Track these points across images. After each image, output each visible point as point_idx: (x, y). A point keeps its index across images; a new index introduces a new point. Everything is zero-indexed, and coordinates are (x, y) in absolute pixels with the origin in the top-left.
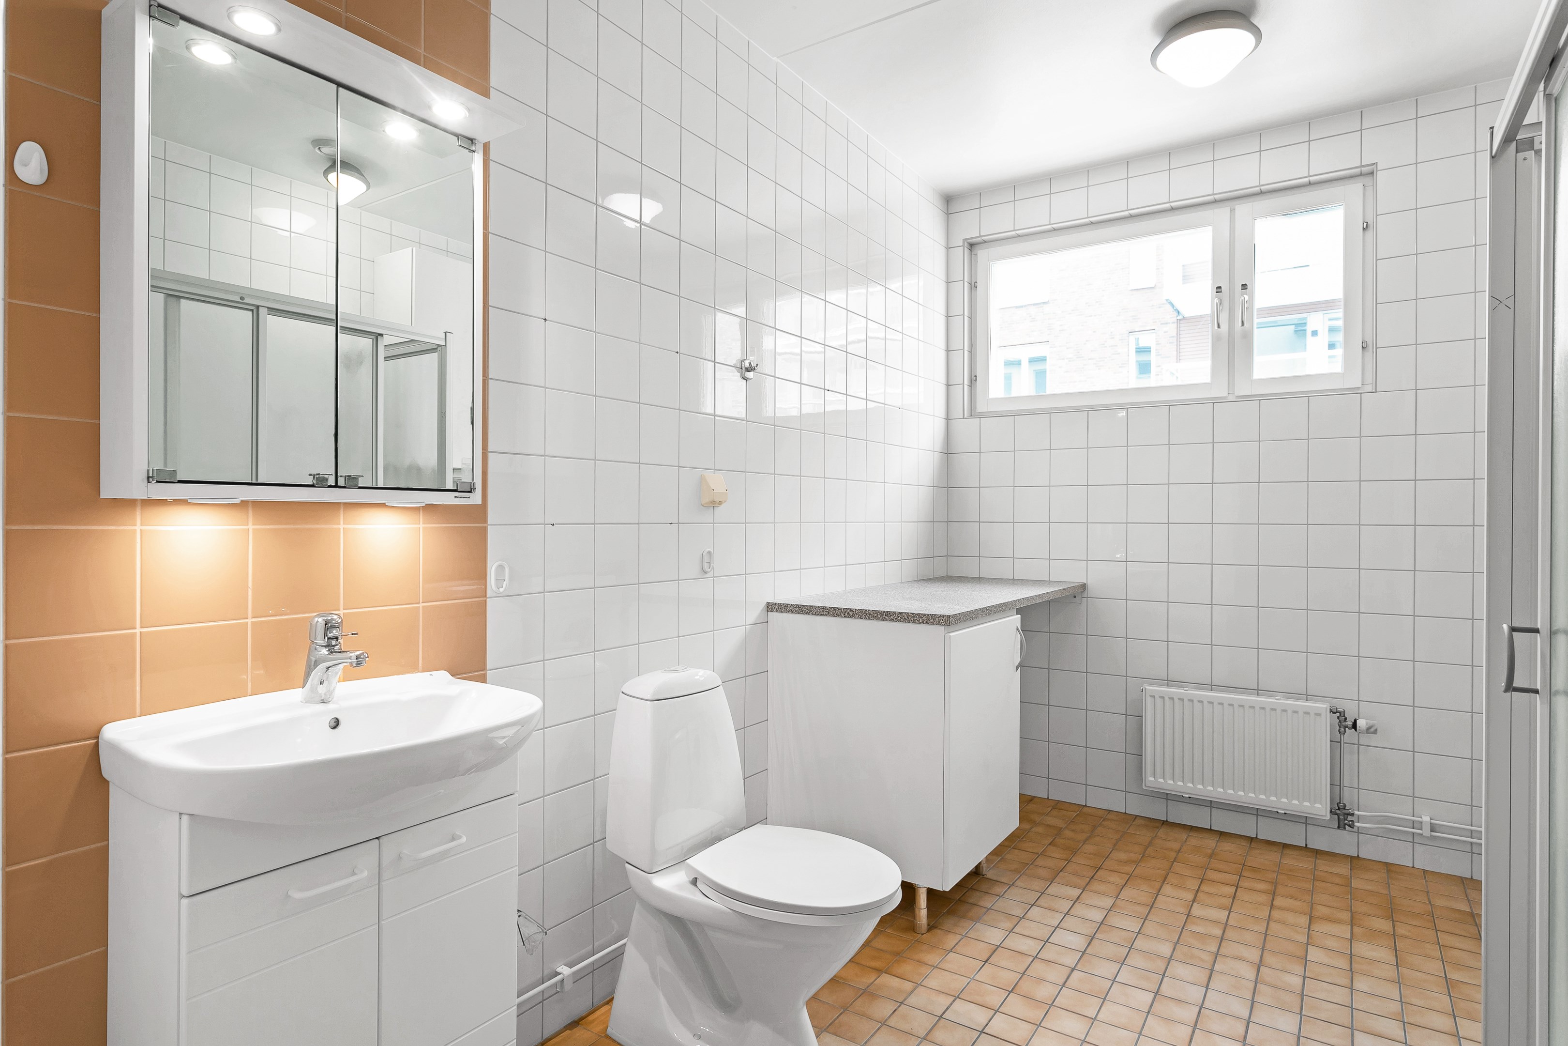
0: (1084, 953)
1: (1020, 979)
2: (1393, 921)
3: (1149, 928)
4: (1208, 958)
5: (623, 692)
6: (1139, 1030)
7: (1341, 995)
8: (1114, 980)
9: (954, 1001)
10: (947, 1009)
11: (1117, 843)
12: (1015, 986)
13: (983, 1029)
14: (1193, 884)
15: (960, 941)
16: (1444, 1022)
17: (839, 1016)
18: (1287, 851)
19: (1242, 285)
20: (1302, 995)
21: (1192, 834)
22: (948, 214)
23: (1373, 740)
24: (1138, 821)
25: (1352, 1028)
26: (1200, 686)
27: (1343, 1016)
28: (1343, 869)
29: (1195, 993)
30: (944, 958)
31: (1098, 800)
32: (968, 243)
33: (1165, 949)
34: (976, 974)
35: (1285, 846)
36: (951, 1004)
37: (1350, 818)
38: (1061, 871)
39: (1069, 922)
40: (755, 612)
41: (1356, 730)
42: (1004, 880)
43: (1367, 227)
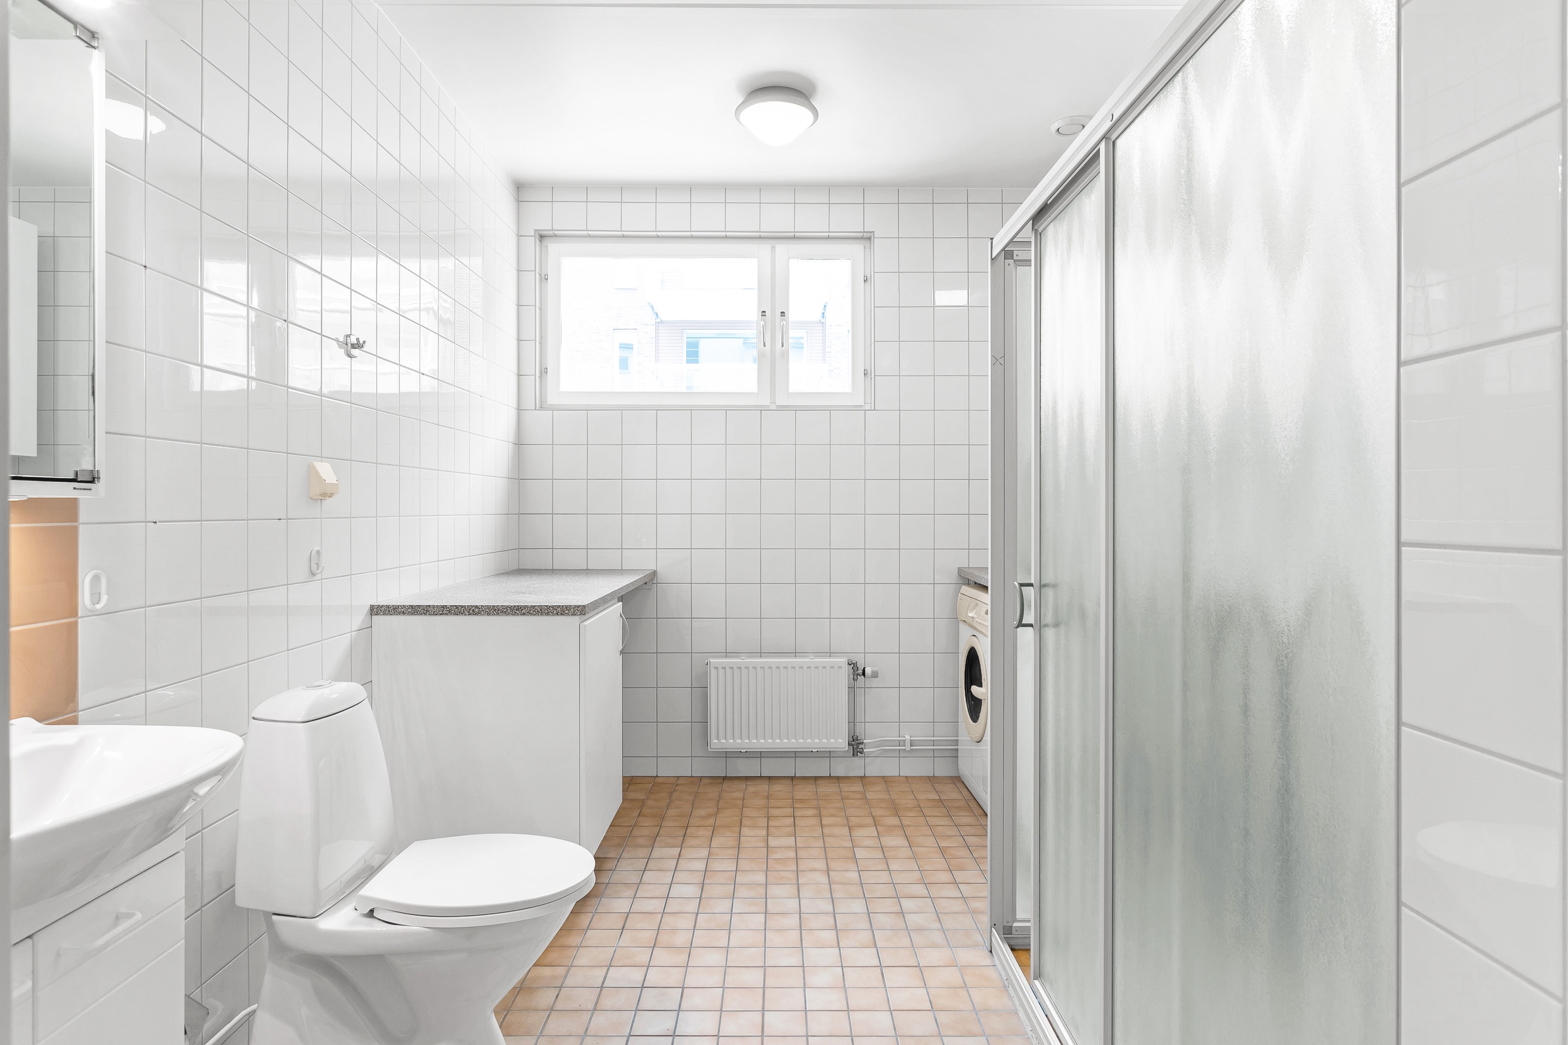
0: (700, 898)
1: (657, 934)
2: (899, 817)
3: (743, 864)
4: (792, 876)
5: (254, 718)
6: (763, 944)
7: (884, 877)
8: (732, 913)
9: (608, 970)
10: (605, 978)
11: (693, 802)
12: (655, 941)
13: (643, 985)
14: (763, 822)
15: (592, 918)
16: (945, 877)
17: (504, 1018)
18: (819, 782)
19: (781, 312)
20: (862, 884)
21: (749, 783)
22: (519, 201)
23: (875, 682)
24: (704, 781)
25: (897, 897)
26: (751, 654)
27: (889, 891)
28: (858, 787)
29: (793, 904)
30: (584, 937)
31: (667, 770)
32: (539, 234)
33: (760, 878)
34: (618, 942)
35: (816, 778)
36: (607, 973)
37: (861, 746)
38: (657, 836)
39: (680, 876)
40: (360, 618)
41: (864, 676)
42: (610, 856)
43: (866, 280)
